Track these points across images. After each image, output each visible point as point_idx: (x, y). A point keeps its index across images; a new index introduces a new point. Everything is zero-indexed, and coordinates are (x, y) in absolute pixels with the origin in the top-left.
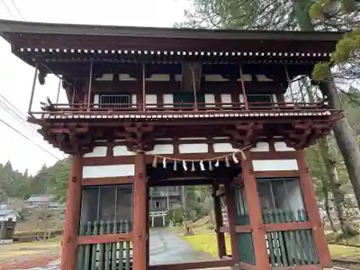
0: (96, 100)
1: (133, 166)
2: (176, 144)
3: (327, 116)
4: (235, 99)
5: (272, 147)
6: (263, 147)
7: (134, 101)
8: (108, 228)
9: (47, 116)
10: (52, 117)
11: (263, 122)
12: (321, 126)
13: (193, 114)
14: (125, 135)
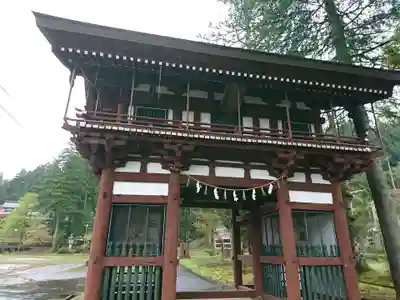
0: (131, 111)
1: (167, 185)
2: (212, 166)
3: (367, 152)
4: (273, 125)
5: (308, 178)
6: (300, 178)
7: (171, 117)
8: (138, 250)
9: (82, 124)
10: (89, 126)
11: (306, 152)
12: (359, 162)
13: (236, 137)
14: (162, 152)
